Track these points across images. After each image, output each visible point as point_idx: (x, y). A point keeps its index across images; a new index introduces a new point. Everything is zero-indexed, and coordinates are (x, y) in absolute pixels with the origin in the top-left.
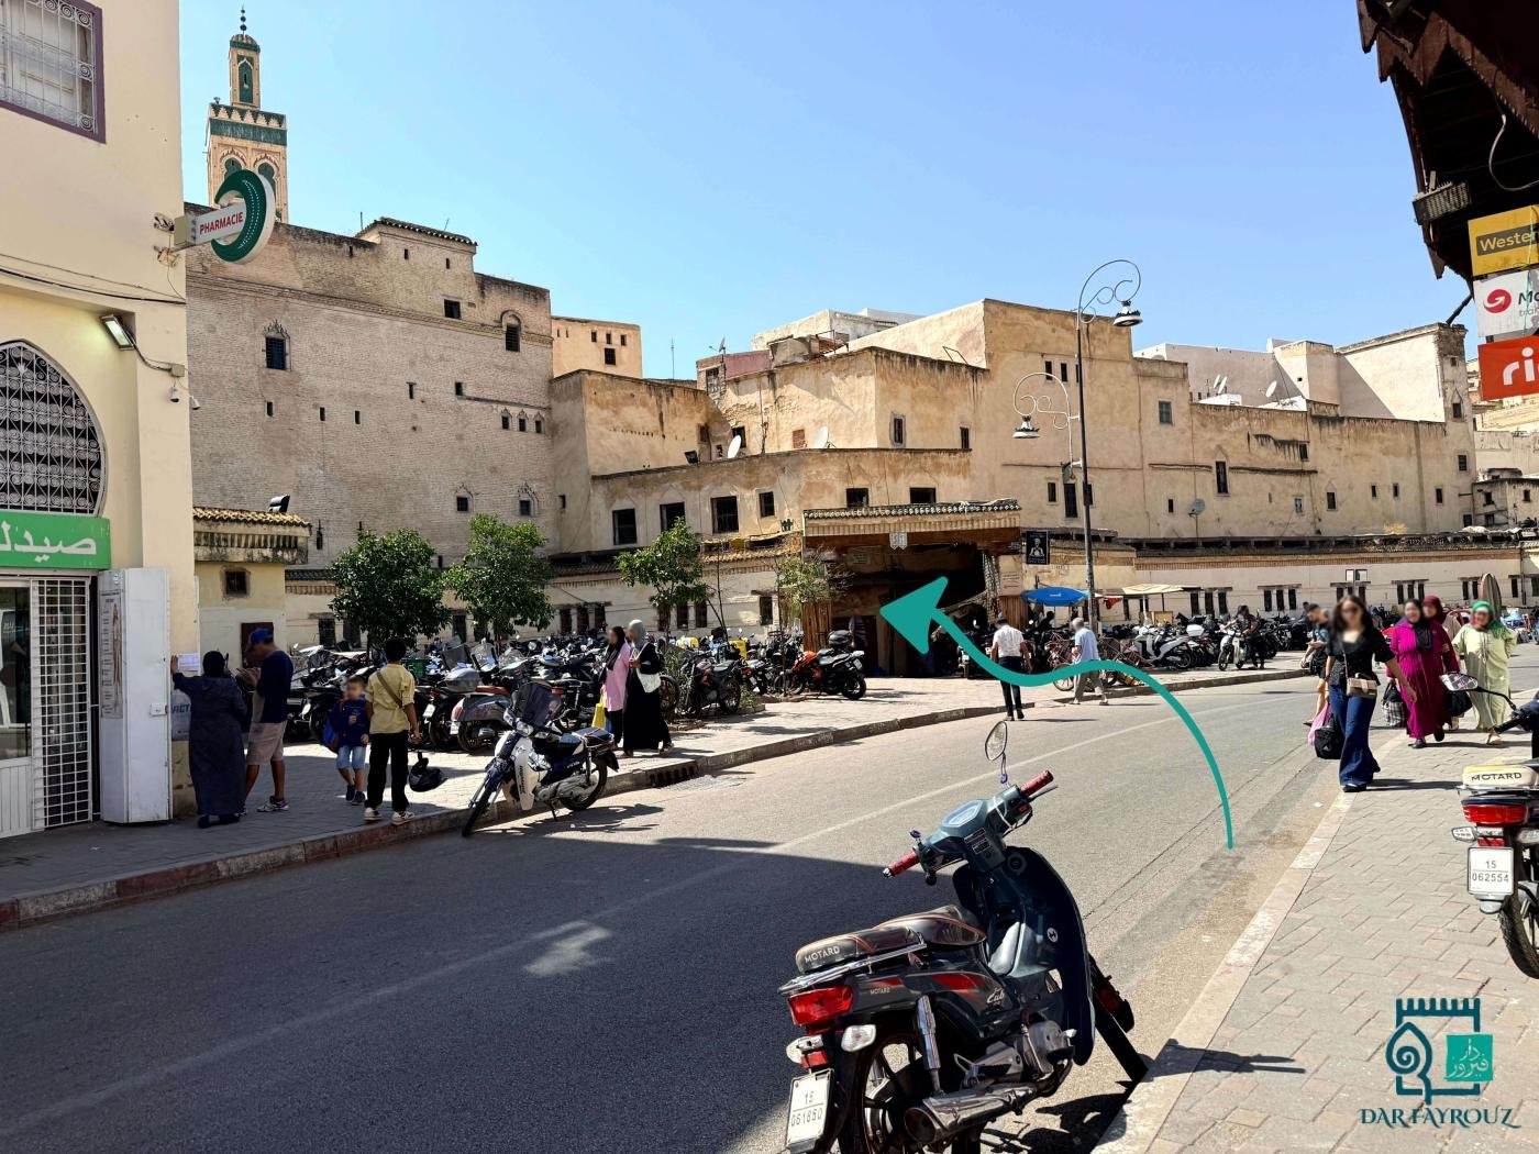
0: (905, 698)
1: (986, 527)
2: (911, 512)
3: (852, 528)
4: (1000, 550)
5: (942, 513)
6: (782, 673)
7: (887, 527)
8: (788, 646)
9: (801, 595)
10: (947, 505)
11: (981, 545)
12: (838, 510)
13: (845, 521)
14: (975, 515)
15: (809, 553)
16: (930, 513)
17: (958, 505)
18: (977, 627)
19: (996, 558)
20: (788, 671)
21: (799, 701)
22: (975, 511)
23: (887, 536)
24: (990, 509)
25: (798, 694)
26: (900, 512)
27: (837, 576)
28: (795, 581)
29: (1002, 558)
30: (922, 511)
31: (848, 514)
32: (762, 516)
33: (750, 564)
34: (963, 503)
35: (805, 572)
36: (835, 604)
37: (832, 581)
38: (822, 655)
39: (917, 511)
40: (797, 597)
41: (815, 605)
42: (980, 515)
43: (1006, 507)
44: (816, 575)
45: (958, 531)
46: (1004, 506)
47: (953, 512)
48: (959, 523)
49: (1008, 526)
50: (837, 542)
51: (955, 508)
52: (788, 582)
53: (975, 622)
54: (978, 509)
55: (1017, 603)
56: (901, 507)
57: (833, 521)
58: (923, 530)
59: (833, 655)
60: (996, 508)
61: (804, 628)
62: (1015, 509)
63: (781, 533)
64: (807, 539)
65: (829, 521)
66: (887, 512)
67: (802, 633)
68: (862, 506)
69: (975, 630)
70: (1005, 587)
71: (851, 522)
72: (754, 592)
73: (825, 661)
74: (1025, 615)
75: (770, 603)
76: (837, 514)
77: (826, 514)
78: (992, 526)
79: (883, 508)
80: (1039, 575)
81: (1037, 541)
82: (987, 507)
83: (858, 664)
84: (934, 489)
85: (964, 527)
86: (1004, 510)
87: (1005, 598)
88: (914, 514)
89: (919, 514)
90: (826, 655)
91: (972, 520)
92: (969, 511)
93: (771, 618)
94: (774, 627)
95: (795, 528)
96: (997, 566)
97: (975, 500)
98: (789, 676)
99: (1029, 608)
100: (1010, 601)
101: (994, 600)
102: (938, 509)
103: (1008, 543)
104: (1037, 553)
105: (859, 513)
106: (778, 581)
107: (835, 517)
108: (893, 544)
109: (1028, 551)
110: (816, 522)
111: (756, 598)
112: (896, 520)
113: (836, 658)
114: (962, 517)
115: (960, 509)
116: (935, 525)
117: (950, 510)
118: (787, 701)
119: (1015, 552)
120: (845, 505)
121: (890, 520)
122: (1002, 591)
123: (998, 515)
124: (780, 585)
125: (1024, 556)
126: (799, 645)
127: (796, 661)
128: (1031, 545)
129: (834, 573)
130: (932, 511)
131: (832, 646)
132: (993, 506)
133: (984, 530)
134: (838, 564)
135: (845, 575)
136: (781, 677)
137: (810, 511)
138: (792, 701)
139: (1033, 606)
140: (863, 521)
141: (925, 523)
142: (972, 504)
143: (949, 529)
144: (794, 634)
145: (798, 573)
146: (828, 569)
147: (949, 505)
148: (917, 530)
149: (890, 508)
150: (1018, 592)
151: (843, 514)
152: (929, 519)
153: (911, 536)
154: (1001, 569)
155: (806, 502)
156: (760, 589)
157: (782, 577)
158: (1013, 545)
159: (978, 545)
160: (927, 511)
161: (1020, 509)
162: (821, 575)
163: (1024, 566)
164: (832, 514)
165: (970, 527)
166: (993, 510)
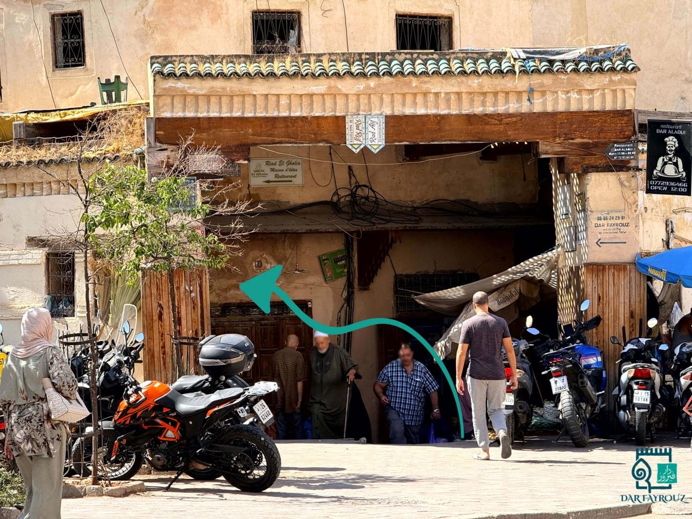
0: (368, 491)
1: (561, 108)
2: (396, 69)
3: (260, 101)
4: (591, 160)
5: (464, 73)
6: (89, 430)
7: (340, 101)
8: (106, 367)
9: (138, 253)
10: (475, 56)
11: (548, 149)
12: (232, 59)
13: (244, 85)
14: (536, 80)
15: (162, 156)
16: (437, 73)
17: (500, 56)
18: (535, 332)
19: (580, 176)
20: (106, 425)
21: (126, 493)
22: (537, 71)
23: (339, 122)
24: (570, 67)
25: (127, 477)
26: (370, 69)
27: (221, 210)
28: (126, 219)
29: (594, 179)
30: (419, 68)
31: (252, 68)
32: (56, 65)
33: (25, 176)
34: (512, 52)
35: (148, 200)
36: (216, 274)
37: (212, 221)
38: (183, 391)
39: (408, 68)
40: (130, 255)
41: (171, 274)
42: (547, 80)
43: (607, 64)
44: (176, 205)
45: (499, 117)
46: (601, 62)
47: (487, 72)
48: (501, 97)
49: (609, 107)
50: (227, 132)
51: (494, 64)
52: (109, 223)
53: (529, 321)
54: (543, 66)
55: (623, 280)
56: (372, 56)
57: (219, 84)
58: (421, 111)
59: (209, 391)
60: (583, 66)
61: (148, 328)
62: (625, 70)
63: (99, 108)
64: (160, 122)
65: (209, 84)
66: (341, 67)
67: (140, 338)
68: (285, 50)
69: (529, 337)
70: (599, 243)
71: (259, 87)
72: (34, 242)
73: (189, 404)
74: (641, 308)
75: (71, 266)
76: (227, 68)
77: (203, 68)
78: (573, 108)
79: (333, 57)
80: (675, 218)
81: (672, 142)
82: (563, 62)
83: (264, 412)
84: (450, 19)
85: (513, 107)
86: (601, 70)
87: (597, 268)
88: (401, 73)
89: (413, 73)
90: (193, 389)
91: (531, 91)
92: (524, 72)
93: (72, 301)
94: (75, 323)
95: (131, 96)
96: (582, 196)
97: (541, 47)
98: (106, 437)
99: (650, 292)
100: (609, 276)
101: (575, 272)
102: (455, 65)
103: (605, 146)
104: (670, 171)
105: (277, 66)
106: (85, 218)
107: (222, 75)
108: (354, 141)
109: (651, 165)
110: (181, 84)
111: (39, 255)
112: (361, 85)
113: (215, 397)
114: (508, 83)
115: (505, 66)
116: (448, 101)
117: (482, 66)
118: (100, 493)
119: (621, 166)
120: (248, 47)
121: (348, 86)
122: (592, 253)
123: (589, 82)
124: (91, 226)
125: (643, 175)
126: (131, 367)
127: (124, 403)
128: (657, 150)
129: (216, 203)
130: (443, 67)
131: (209, 369)
132: (576, 62)
133: (554, 114)
134: (228, 181)
135: (242, 207)
136: (88, 439)
137: (167, 60)
138: (112, 494)
139: (658, 286)
140: (286, 87)
141: (425, 94)
142: (531, 55)
143: (478, 110)
144: (120, 341)
145: (132, 200)
146: (203, 193)
147: (481, 54)
148: (408, 111)
149: (348, 58)
150: (625, 254)
151: (240, 68)
152: (436, 85)
153: (394, 123)
154: (591, 204)
155: (158, 38)
156: (45, 236)
157: (95, 211)
158: (616, 152)
159: (542, 147)
160: (431, 67)
161: (635, 69)
162: (187, 207)
163: (642, 195)
164: (215, 68)
165: (525, 107)
166: (576, 71)
